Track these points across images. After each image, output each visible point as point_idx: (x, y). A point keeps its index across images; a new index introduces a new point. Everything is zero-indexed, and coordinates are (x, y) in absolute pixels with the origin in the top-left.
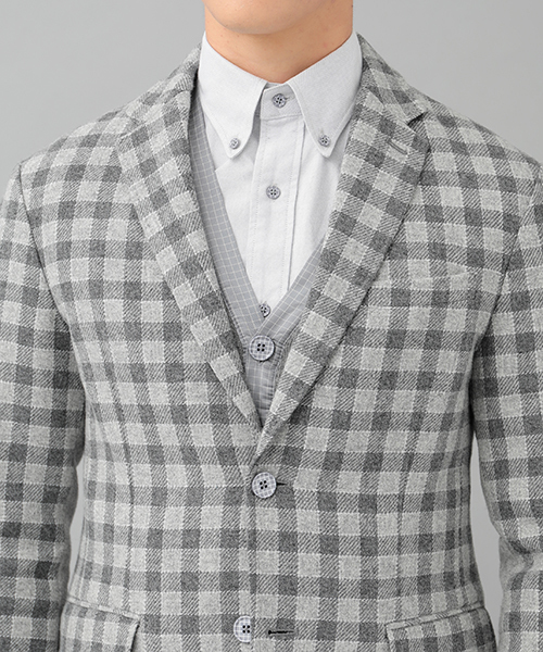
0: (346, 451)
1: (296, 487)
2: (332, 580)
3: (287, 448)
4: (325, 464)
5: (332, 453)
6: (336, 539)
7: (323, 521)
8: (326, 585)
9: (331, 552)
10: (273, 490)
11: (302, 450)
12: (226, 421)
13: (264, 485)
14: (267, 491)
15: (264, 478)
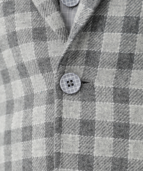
0: (136, 52)
1: (96, 84)
2: (122, 159)
3: (88, 53)
4: (119, 64)
5: (124, 54)
6: (127, 126)
7: (117, 111)
8: (117, 163)
9: (122, 136)
10: (78, 88)
11: (100, 53)
12: (44, 39)
13: (71, 84)
14: (74, 88)
15: (71, 78)
